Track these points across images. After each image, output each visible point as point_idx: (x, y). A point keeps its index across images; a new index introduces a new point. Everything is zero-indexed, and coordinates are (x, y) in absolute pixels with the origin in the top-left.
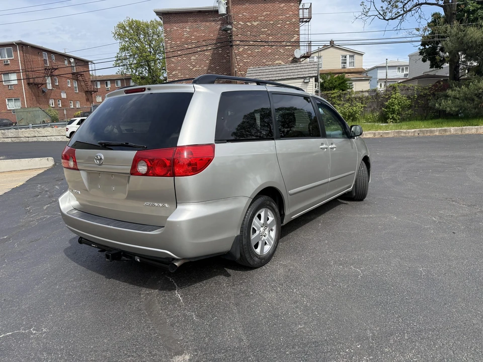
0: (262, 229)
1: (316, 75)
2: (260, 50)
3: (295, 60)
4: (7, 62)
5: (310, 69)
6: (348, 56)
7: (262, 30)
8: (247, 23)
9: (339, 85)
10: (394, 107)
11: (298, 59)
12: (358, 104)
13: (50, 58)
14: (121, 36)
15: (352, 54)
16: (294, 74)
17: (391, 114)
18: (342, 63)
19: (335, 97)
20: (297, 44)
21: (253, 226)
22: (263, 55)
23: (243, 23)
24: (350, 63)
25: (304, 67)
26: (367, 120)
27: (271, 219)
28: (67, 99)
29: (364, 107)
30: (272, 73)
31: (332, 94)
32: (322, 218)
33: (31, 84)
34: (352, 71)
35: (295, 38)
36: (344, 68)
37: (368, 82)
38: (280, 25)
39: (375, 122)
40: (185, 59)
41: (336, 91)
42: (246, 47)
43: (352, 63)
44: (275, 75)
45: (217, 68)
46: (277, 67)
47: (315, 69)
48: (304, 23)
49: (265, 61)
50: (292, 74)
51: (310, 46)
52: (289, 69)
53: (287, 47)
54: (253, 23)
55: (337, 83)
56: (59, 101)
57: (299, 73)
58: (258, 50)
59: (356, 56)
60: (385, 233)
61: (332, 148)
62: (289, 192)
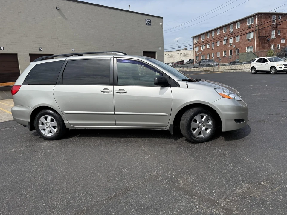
4: (250, 26)
13: (277, 18)
28: (285, 43)
33: (261, 37)
56: (278, 45)
61: (119, 93)
62: (64, 112)
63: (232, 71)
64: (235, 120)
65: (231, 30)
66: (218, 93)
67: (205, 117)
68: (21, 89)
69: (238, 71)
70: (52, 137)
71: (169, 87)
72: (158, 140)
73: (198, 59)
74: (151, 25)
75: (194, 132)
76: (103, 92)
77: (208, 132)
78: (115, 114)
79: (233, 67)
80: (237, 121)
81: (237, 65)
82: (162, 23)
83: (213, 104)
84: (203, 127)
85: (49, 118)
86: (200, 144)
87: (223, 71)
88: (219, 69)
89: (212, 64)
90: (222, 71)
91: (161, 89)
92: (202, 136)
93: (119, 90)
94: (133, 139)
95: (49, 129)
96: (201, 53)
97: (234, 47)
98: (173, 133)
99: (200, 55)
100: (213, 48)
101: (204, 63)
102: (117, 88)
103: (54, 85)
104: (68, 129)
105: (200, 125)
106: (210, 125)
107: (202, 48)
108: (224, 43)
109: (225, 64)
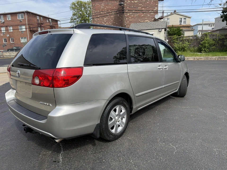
0: (116, 118)
1: (165, 27)
2: (138, 15)
3: (155, 20)
4: (21, 20)
5: (162, 25)
6: (183, 19)
7: (139, 5)
8: (132, 2)
9: (177, 33)
10: (205, 45)
11: (157, 19)
12: (186, 43)
13: (40, 19)
14: (73, 9)
15: (185, 17)
16: (154, 27)
17: (204, 48)
18: (180, 22)
19: (175, 39)
20: (156, 12)
21: (110, 116)
22: (139, 17)
23: (130, 2)
24: (184, 22)
25: (159, 24)
26: (191, 51)
27: (123, 111)
29: (190, 44)
30: (143, 26)
31: (173, 37)
32: (159, 107)
33: (32, 31)
34: (185, 26)
35: (156, 9)
36: (181, 24)
37: (192, 32)
38: (148, 3)
39: (194, 52)
40: (101, 19)
41: (175, 36)
42: (131, 13)
43: (185, 22)
44: (144, 27)
45: (117, 24)
46: (145, 23)
47: (165, 24)
48: (160, 1)
49: (140, 20)
50: (153, 27)
51: (163, 13)
52: (151, 24)
53: (151, 14)
54: (135, 1)
55: (176, 32)
57: (156, 26)
58: (136, 15)
59: (187, 19)
60: (195, 120)
62: (136, 95)
65: (2, 20)
76: (159, 68)
78: (163, 88)
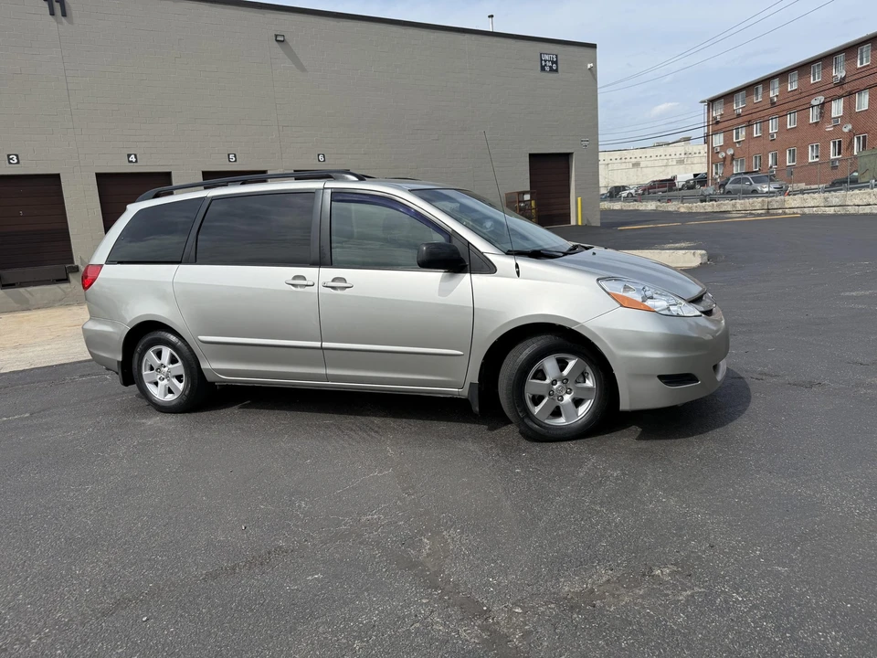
61: (333, 288)
62: (200, 337)
63: (831, 211)
64: (661, 377)
65: (839, 73)
66: (608, 293)
67: (571, 364)
68: (101, 275)
69: (851, 210)
70: (174, 403)
71: (466, 272)
72: (442, 426)
73: (720, 171)
74: (556, 71)
75: (536, 410)
76: (293, 285)
77: (583, 410)
78: (321, 348)
79: (836, 197)
80: (667, 379)
81: (851, 192)
82: (594, 61)
83: (588, 325)
84: (567, 393)
85: (167, 352)
86: (554, 445)
87: (799, 211)
88: (787, 206)
89: (766, 190)
90: (795, 210)
91: (443, 280)
92: (561, 421)
93: (334, 280)
94: (377, 420)
95: (165, 381)
96: (730, 152)
97: (846, 130)
98: (477, 409)
99: (729, 159)
100: (773, 136)
101: (738, 186)
102: (328, 274)
103: (176, 266)
104: (212, 384)
105: (555, 387)
106: (589, 389)
107: (737, 138)
108: (813, 116)
109: (813, 187)
